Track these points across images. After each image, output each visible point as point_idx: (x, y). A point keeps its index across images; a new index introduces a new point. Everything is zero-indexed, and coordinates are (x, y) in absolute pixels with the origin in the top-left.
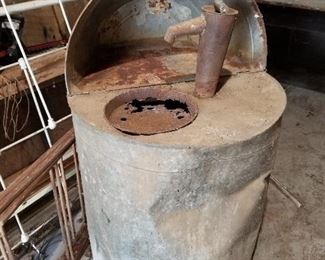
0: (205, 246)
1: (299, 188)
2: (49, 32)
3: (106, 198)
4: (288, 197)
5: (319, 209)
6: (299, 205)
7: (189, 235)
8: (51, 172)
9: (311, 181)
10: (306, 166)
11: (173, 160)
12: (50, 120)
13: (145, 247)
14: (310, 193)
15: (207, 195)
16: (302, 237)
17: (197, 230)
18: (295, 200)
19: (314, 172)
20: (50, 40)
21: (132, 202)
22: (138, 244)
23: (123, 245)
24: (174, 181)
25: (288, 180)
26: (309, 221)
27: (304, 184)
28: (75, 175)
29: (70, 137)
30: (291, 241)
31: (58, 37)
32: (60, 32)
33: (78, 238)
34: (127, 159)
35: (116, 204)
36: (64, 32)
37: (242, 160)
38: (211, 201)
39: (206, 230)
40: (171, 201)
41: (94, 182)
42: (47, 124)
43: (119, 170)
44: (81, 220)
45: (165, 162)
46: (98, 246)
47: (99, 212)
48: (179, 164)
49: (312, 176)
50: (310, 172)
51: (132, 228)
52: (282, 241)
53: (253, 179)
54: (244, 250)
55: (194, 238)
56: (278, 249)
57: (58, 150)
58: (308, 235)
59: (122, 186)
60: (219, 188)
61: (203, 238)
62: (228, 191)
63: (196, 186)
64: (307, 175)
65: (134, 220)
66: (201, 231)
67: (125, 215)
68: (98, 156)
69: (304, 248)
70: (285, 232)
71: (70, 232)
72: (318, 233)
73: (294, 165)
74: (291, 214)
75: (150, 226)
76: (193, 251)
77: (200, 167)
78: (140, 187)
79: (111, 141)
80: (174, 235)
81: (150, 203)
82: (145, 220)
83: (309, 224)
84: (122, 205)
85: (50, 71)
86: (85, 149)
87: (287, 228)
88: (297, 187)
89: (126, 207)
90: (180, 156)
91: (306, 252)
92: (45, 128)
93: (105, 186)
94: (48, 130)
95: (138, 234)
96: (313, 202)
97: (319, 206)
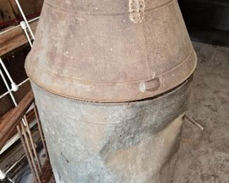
0: (142, 171)
1: (201, 117)
2: (5, 13)
3: (64, 145)
4: (194, 123)
5: (216, 130)
6: (202, 129)
7: (130, 166)
8: (18, 127)
9: (208, 110)
10: (204, 100)
11: (116, 114)
12: (13, 85)
13: (97, 178)
14: (209, 119)
15: (142, 135)
16: (207, 152)
17: (135, 162)
18: (199, 125)
19: (210, 103)
20: (7, 19)
21: (85, 147)
22: (92, 177)
23: (80, 178)
24: (118, 130)
25: (193, 111)
26: (211, 140)
27: (204, 113)
28: (37, 124)
29: (30, 97)
30: (199, 156)
31: (13, 16)
32: (14, 13)
33: (44, 170)
34: (79, 116)
35: (73, 149)
36: (17, 12)
37: (167, 107)
38: (144, 139)
39: (142, 160)
40: (115, 144)
41: (53, 133)
42: (11, 88)
43: (73, 124)
44: (44, 156)
45: (110, 116)
46: (60, 177)
47: (59, 154)
48: (120, 116)
49: (209, 106)
50: (208, 103)
51: (86, 166)
52: (193, 156)
53: (174, 119)
54: (169, 169)
55: (134, 167)
56: (191, 162)
57: (22, 109)
58: (210, 150)
59: (77, 136)
60: (150, 128)
61: (140, 167)
62: (157, 130)
63: (133, 130)
64: (205, 106)
65: (88, 160)
66: (139, 161)
67: (80, 157)
68: (54, 114)
69: (209, 161)
70: (194, 149)
71: (37, 166)
72: (217, 148)
73: (196, 99)
74: (197, 136)
75: (101, 164)
76: (133, 177)
77: (136, 117)
78: (91, 136)
79: (64, 102)
80: (119, 167)
81: (99, 148)
82: (97, 160)
83: (210, 142)
84: (77, 150)
85: (9, 45)
86: (44, 108)
87: (195, 146)
88: (199, 115)
89: (81, 151)
90: (121, 111)
91: (210, 163)
92: (9, 91)
93: (63, 136)
94: (12, 92)
95: (91, 170)
96: (212, 125)
97: (216, 127)
